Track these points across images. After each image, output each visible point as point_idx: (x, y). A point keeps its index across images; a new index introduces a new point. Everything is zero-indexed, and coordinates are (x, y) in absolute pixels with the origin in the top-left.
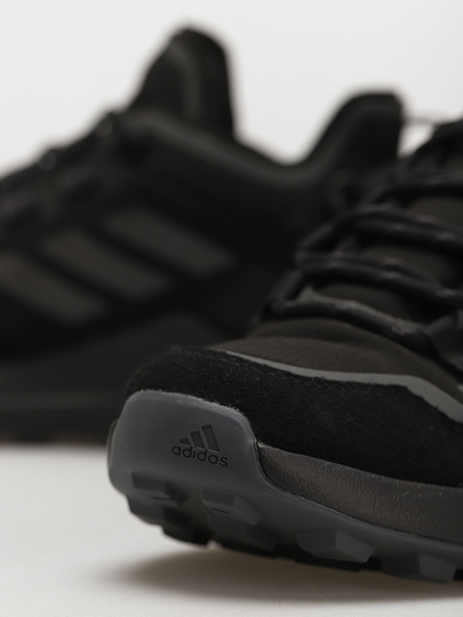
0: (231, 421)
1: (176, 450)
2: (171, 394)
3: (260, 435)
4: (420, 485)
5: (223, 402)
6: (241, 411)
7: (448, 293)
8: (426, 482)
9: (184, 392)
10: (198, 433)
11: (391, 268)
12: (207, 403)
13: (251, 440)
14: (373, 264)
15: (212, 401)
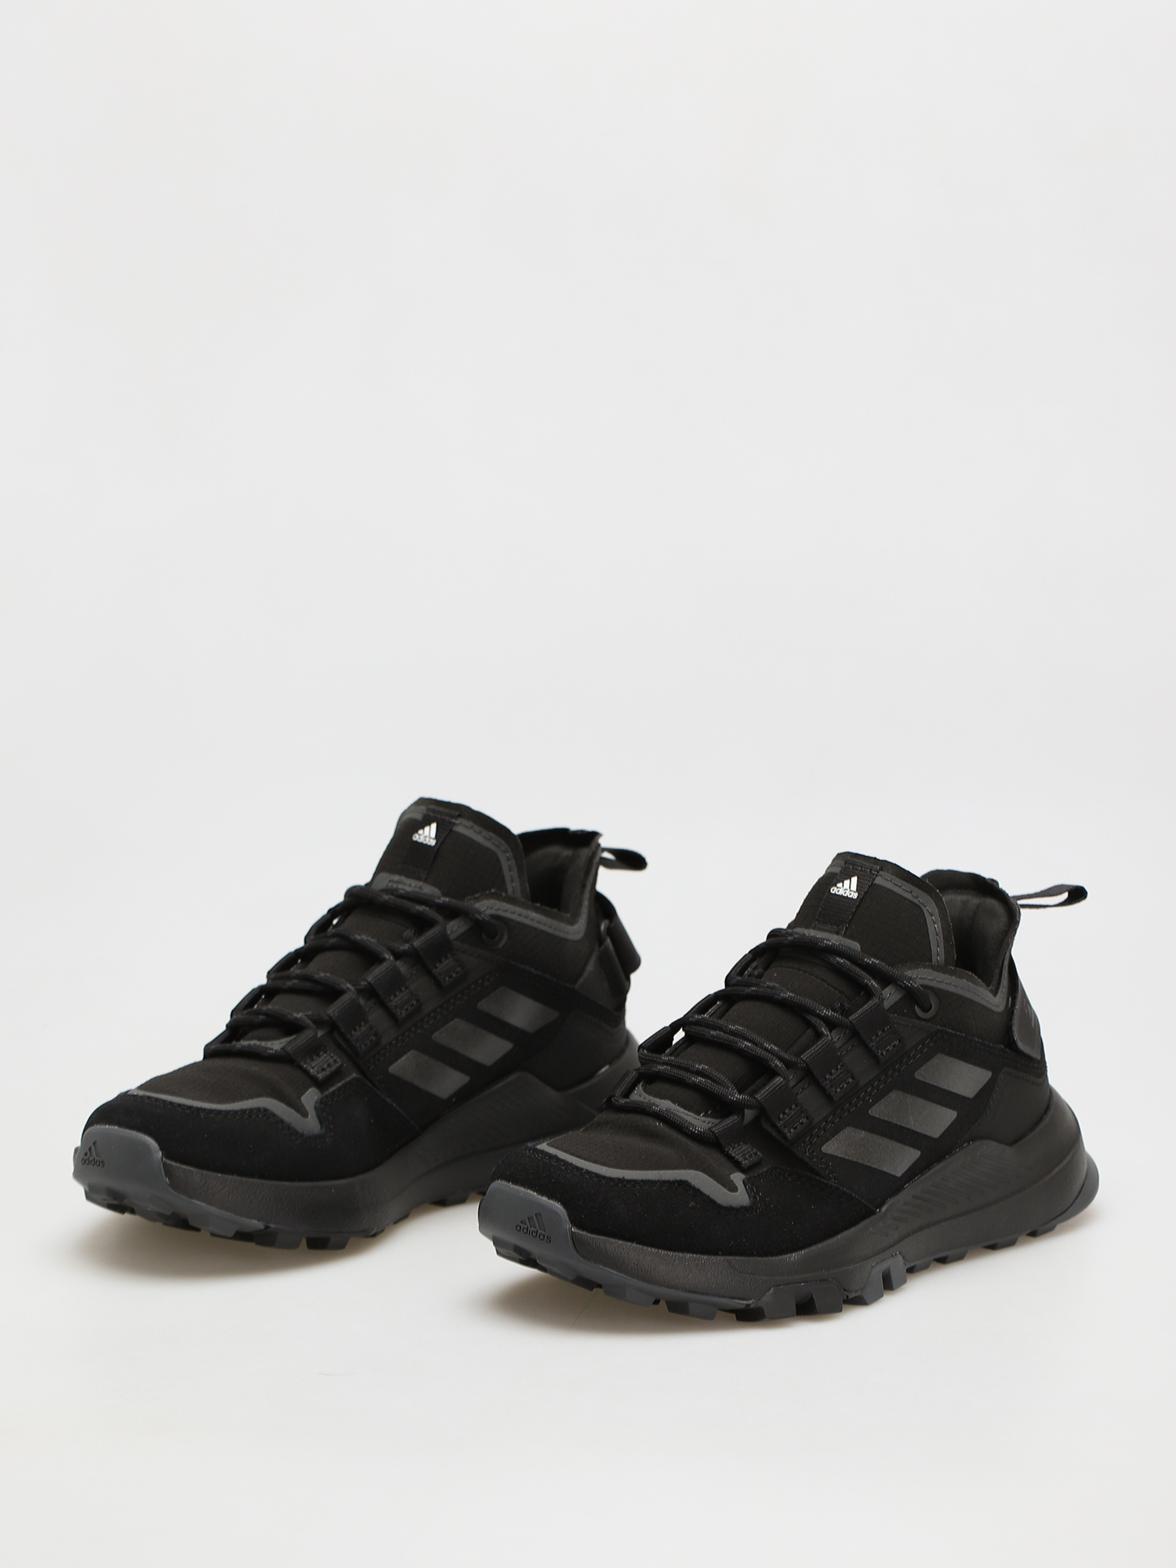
0: (555, 1213)
1: (518, 1228)
2: (516, 1187)
3: (574, 1222)
4: (688, 1256)
5: (550, 1197)
6: (562, 1204)
7: (738, 1096)
8: (693, 1252)
9: (525, 1187)
10: (532, 1218)
11: (699, 1073)
12: (540, 1197)
13: (568, 1225)
14: (687, 1070)
15: (543, 1196)
